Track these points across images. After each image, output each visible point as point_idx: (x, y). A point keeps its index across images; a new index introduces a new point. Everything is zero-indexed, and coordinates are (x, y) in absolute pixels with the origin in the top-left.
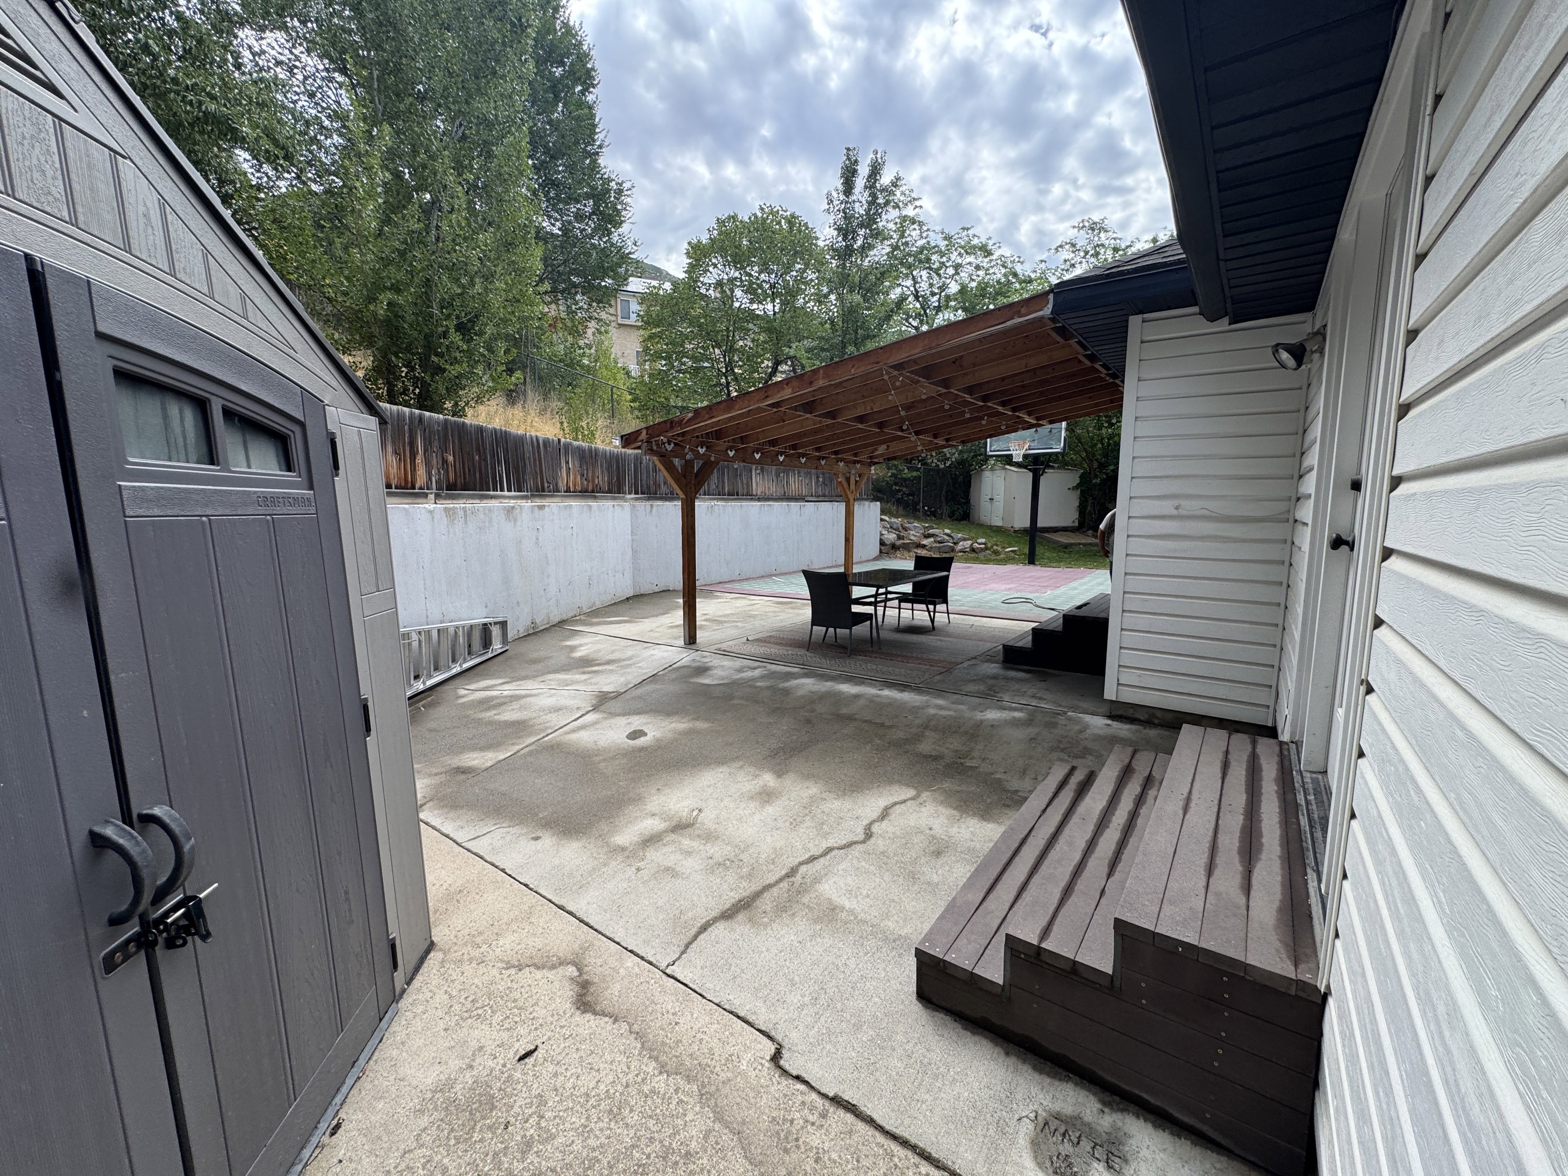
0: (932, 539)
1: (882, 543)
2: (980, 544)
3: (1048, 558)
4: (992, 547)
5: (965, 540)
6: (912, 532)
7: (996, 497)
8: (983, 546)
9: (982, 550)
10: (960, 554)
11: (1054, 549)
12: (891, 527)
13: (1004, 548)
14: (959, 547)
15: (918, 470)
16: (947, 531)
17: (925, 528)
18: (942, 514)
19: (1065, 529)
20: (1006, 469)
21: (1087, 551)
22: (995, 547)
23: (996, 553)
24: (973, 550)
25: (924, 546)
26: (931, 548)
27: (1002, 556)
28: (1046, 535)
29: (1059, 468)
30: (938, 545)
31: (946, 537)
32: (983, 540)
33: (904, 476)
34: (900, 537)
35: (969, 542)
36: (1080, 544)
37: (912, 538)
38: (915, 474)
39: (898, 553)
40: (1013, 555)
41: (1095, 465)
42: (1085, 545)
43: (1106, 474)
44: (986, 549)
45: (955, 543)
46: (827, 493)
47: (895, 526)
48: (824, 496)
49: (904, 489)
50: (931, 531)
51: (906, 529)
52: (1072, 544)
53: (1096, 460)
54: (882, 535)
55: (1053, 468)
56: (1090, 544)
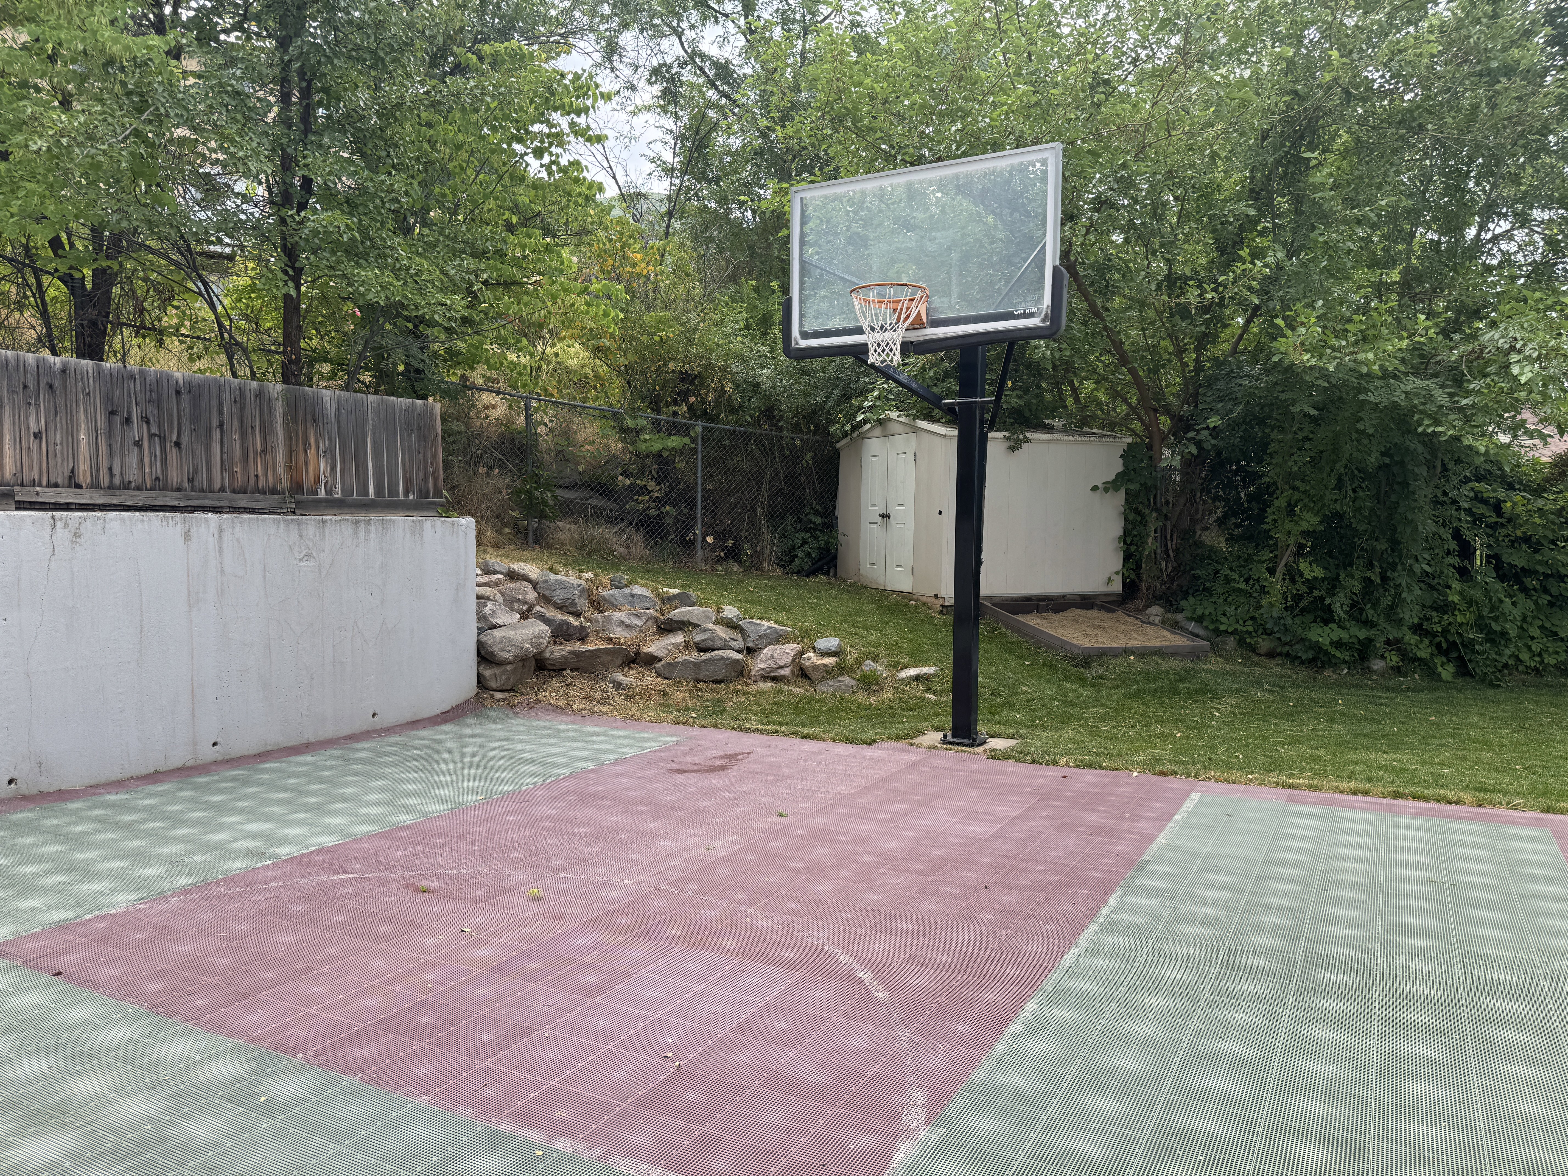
0: (678, 638)
1: (485, 656)
2: (823, 654)
3: (1029, 706)
4: (859, 663)
5: (779, 639)
6: (616, 615)
7: (896, 512)
8: (830, 661)
9: (828, 673)
10: (761, 685)
11: (1051, 667)
12: (546, 599)
13: (897, 666)
14: (759, 664)
15: (682, 430)
16: (730, 611)
17: (667, 600)
18: (757, 556)
19: (1086, 602)
20: (917, 430)
21: (1148, 676)
22: (869, 665)
23: (870, 683)
24: (803, 673)
25: (650, 661)
26: (672, 665)
27: (887, 695)
28: (1032, 620)
29: (1065, 430)
30: (694, 656)
31: (721, 632)
32: (831, 642)
33: (643, 447)
34: (561, 633)
35: (792, 648)
36: (1127, 651)
37: (619, 633)
38: (674, 442)
39: (553, 690)
40: (919, 690)
41: (1165, 422)
42: (1142, 653)
43: (1199, 444)
44: (841, 669)
45: (750, 651)
46: (175, 476)
47: (559, 596)
48: (160, 485)
49: (652, 485)
50: (680, 612)
51: (598, 605)
52: (1103, 653)
53: (1167, 411)
54: (486, 625)
55: (1049, 429)
56: (1158, 652)
